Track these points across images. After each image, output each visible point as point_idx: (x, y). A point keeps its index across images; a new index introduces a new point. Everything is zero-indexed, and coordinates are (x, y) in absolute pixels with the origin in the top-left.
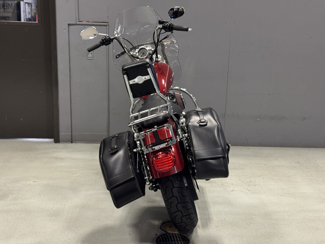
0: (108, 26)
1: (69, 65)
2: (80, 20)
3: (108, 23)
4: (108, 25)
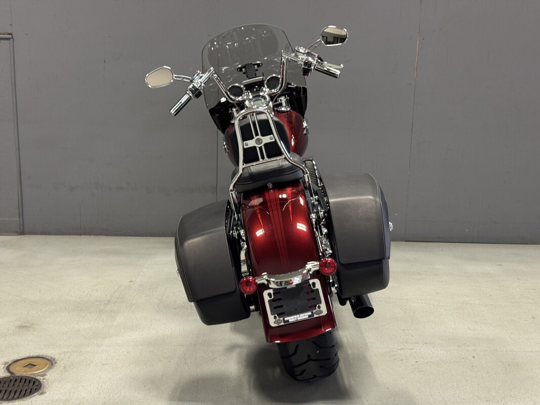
3: (11, 34)
4: (12, 38)
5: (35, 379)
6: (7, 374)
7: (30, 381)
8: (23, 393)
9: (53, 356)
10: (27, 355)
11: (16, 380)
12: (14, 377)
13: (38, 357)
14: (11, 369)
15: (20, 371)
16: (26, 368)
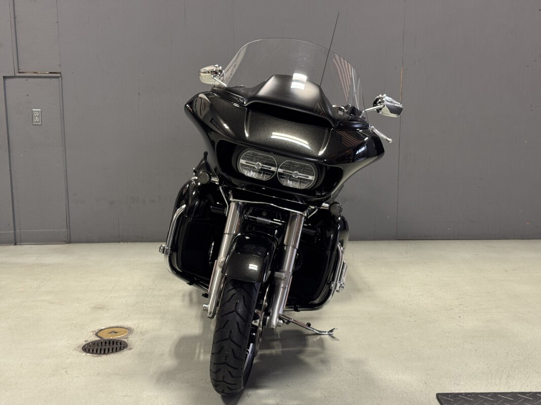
0: (60, 78)
1: (6, 133)
2: (20, 71)
3: (60, 73)
4: (61, 76)
5: (121, 341)
6: (97, 339)
7: (117, 343)
8: (114, 350)
9: (129, 326)
10: (108, 326)
11: (106, 343)
12: (104, 340)
13: (116, 327)
14: (100, 334)
15: (107, 336)
16: (111, 334)
